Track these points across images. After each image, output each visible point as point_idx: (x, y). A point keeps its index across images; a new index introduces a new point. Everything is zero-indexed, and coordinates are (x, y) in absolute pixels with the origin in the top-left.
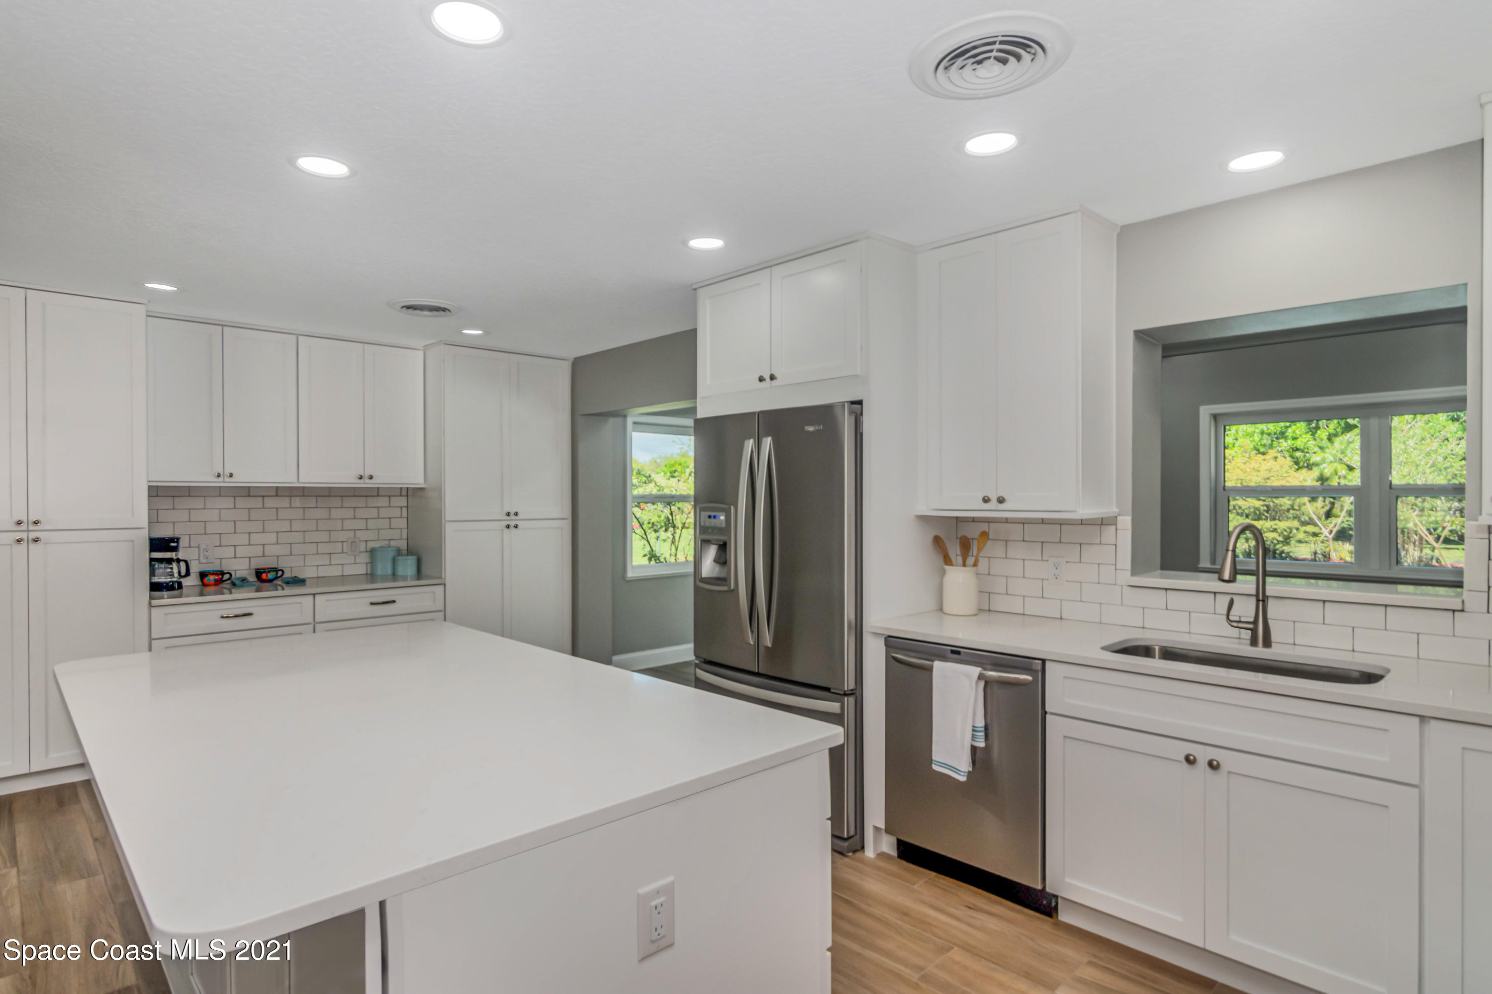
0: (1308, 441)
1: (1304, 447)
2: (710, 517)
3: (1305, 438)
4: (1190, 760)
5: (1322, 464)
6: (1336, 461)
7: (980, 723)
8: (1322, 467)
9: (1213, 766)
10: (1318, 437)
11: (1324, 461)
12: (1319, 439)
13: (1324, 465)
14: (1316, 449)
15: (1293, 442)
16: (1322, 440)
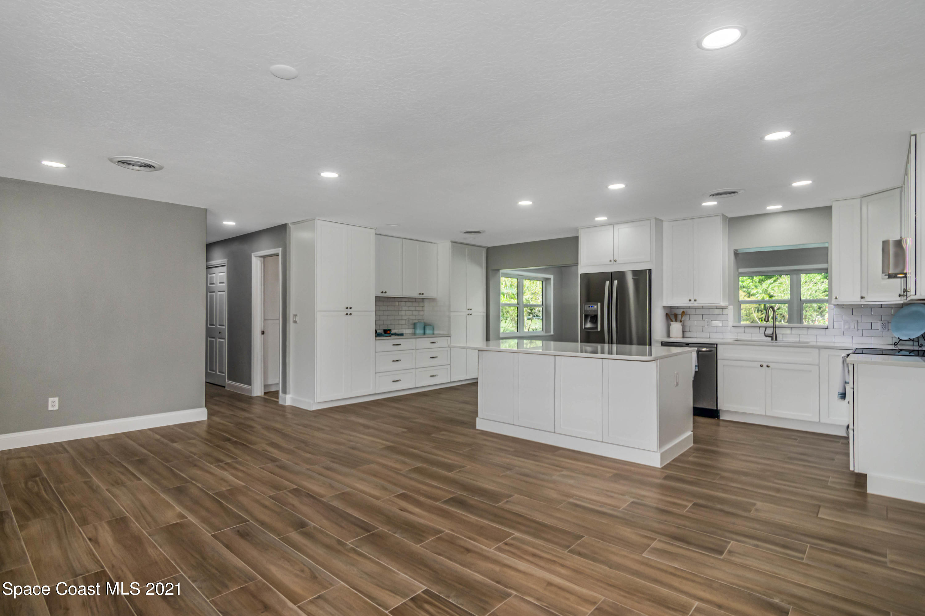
0: (750, 283)
1: (747, 286)
2: (589, 307)
3: (748, 281)
4: (761, 366)
5: (757, 294)
6: (763, 293)
7: (697, 364)
8: (757, 296)
9: (768, 366)
10: (754, 281)
11: (757, 293)
12: (755, 281)
13: (758, 295)
14: (753, 287)
15: (742, 283)
16: (756, 282)
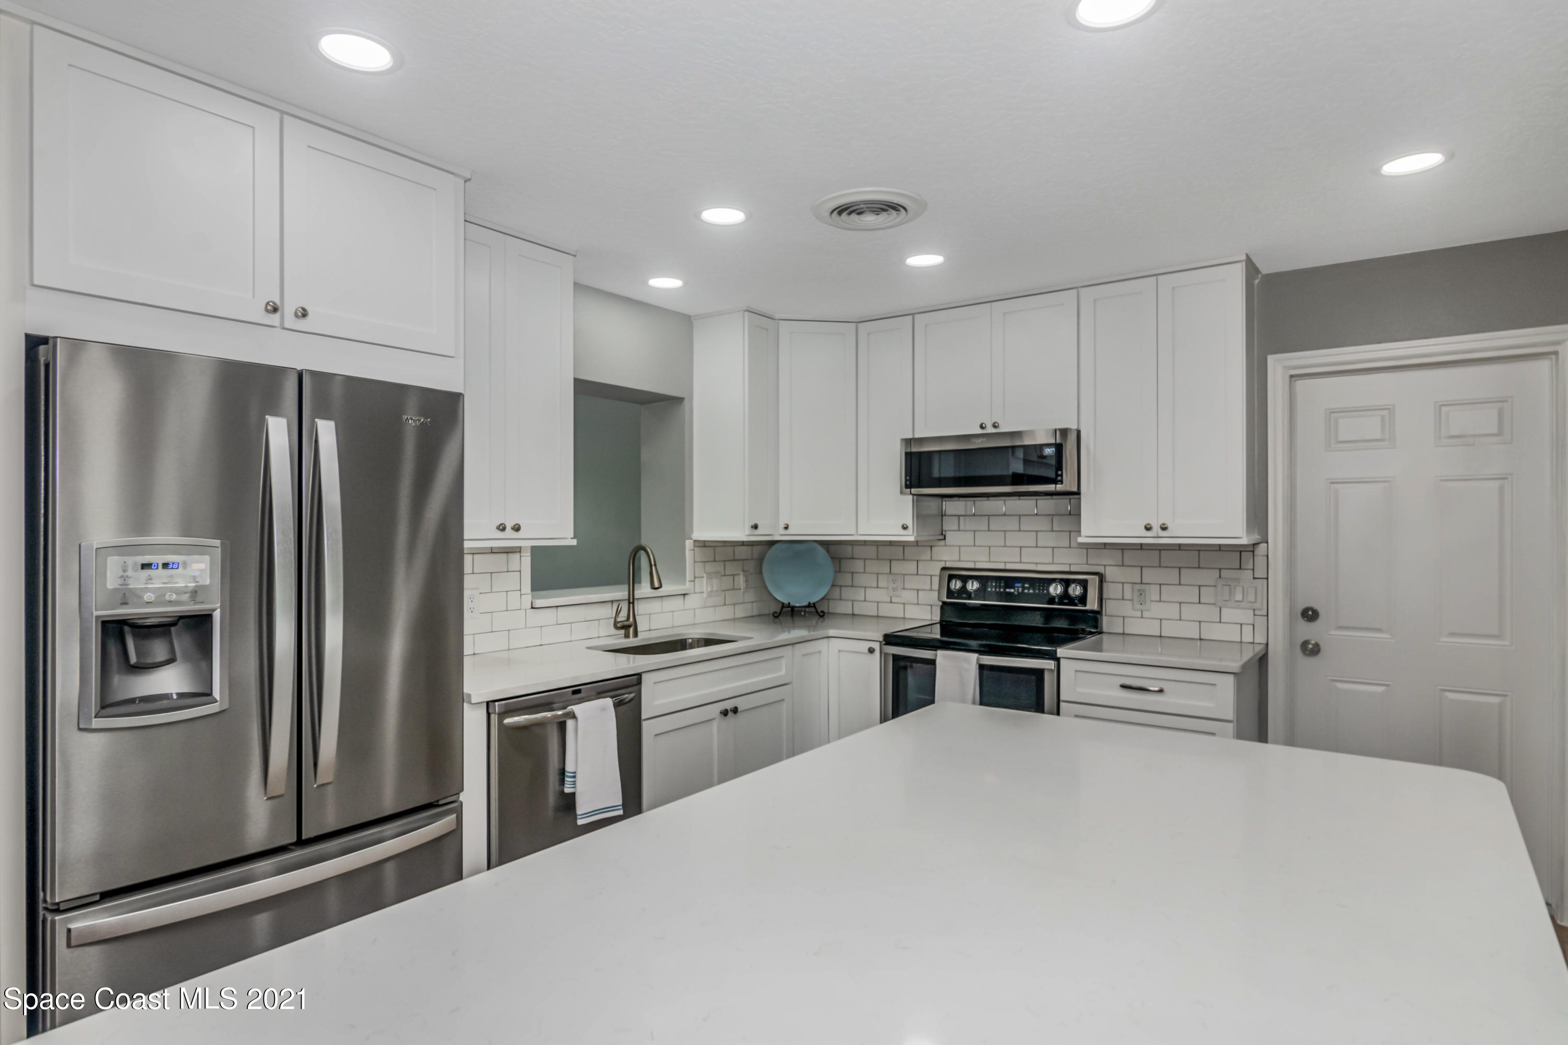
2: (145, 566)
4: (724, 713)
9: (734, 711)
